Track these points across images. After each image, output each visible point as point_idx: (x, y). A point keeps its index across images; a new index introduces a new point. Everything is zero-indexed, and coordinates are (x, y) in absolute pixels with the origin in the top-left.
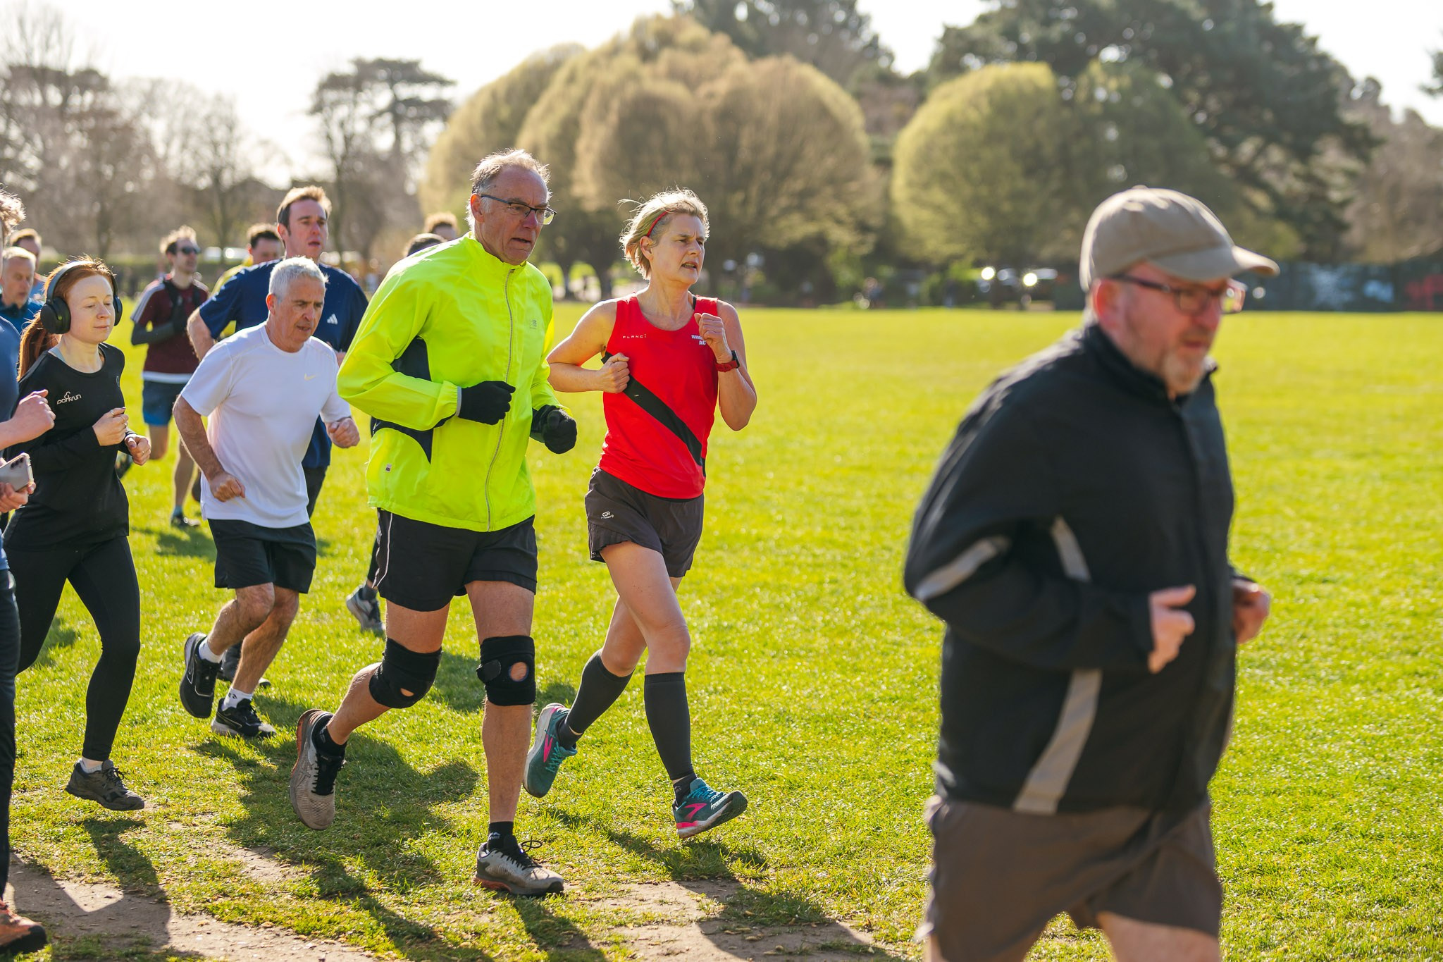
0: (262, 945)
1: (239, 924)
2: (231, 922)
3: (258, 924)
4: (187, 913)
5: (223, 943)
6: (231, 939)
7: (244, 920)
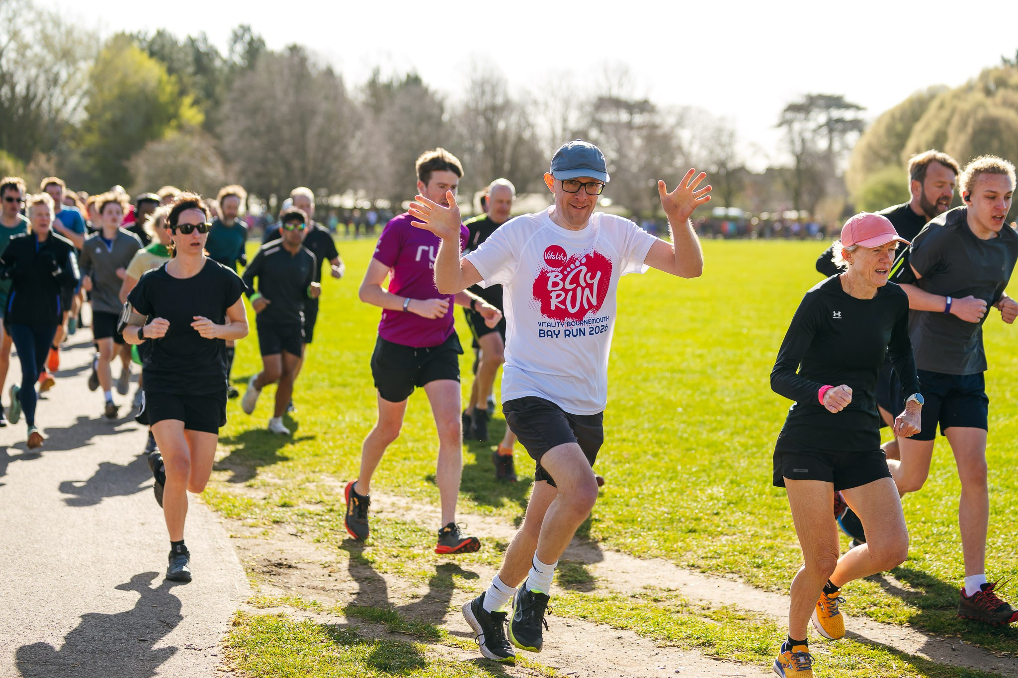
0: (908, 637)
1: (889, 623)
2: (883, 622)
3: (901, 625)
4: (854, 616)
5: (882, 636)
6: (887, 633)
7: (891, 622)
